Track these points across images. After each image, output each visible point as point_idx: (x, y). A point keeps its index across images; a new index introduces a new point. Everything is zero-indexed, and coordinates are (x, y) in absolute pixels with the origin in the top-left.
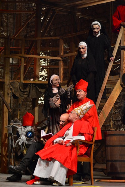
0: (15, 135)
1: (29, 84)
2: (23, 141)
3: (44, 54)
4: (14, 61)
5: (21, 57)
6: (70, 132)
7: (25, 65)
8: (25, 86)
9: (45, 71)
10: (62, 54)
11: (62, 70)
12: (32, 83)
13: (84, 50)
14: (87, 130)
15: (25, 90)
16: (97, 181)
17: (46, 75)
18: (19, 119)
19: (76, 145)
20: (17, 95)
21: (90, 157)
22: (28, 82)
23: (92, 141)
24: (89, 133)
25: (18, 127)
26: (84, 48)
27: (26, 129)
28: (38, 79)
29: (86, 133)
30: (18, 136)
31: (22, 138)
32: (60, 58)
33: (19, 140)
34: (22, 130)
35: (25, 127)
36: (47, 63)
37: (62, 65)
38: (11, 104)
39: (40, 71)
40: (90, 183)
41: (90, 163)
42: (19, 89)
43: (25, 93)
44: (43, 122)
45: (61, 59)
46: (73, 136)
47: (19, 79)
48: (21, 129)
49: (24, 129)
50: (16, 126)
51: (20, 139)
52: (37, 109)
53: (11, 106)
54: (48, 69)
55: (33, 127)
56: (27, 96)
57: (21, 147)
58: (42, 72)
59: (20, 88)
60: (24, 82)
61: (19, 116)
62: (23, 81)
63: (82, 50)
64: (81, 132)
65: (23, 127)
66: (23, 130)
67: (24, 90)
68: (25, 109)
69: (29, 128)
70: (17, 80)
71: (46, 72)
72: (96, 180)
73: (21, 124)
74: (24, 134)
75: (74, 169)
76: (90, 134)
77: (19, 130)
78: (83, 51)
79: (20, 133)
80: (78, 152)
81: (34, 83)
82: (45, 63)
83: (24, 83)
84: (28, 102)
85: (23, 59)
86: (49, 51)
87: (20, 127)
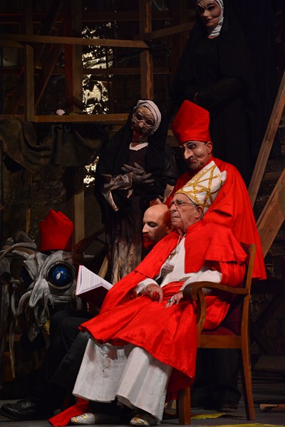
0: (18, 281)
1: (53, 127)
2: (41, 295)
3: (95, 34)
4: (6, 60)
5: (23, 43)
6: (178, 260)
7: (37, 67)
8: (41, 131)
9: (100, 87)
10: (147, 30)
11: (148, 78)
12: (61, 123)
13: (215, 11)
14: (227, 251)
15: (42, 145)
16: (267, 410)
17: (105, 99)
18: (29, 233)
19: (195, 298)
20: (19, 159)
21: (238, 333)
22: (50, 119)
23: (243, 284)
24: (232, 258)
25: (26, 255)
26: (213, 7)
27: (48, 259)
28: (79, 111)
29: (224, 260)
30: (28, 281)
31: (39, 285)
32: (141, 44)
33: (29, 292)
34: (37, 264)
35: (48, 253)
36: (107, 62)
37: (149, 65)
38: (4, 189)
39: (86, 88)
40: (245, 415)
41: (239, 351)
42: (22, 140)
43: (42, 154)
44: (98, 237)
45: (146, 46)
46: (186, 272)
47: (22, 110)
48: (35, 259)
49: (44, 259)
50: (21, 253)
51: (32, 289)
52: (79, 198)
53: (5, 197)
54: (108, 79)
55: (69, 253)
56: (48, 160)
57: (36, 314)
58: (91, 90)
59: (27, 137)
60: (37, 119)
61: (28, 224)
62: (33, 117)
63: (207, 13)
64: (208, 258)
65: (39, 255)
66: (40, 262)
67: (38, 144)
68: (45, 202)
69: (58, 256)
70: (16, 116)
71: (104, 90)
72: (263, 406)
73: (34, 246)
74: (45, 273)
75: (184, 367)
76: (236, 263)
77: (30, 263)
78: (210, 18)
79: (32, 270)
80: (202, 321)
81: (68, 121)
82: (99, 62)
83: (39, 123)
84: (55, 180)
85: (29, 50)
86: (109, 24)
87: (33, 256)
